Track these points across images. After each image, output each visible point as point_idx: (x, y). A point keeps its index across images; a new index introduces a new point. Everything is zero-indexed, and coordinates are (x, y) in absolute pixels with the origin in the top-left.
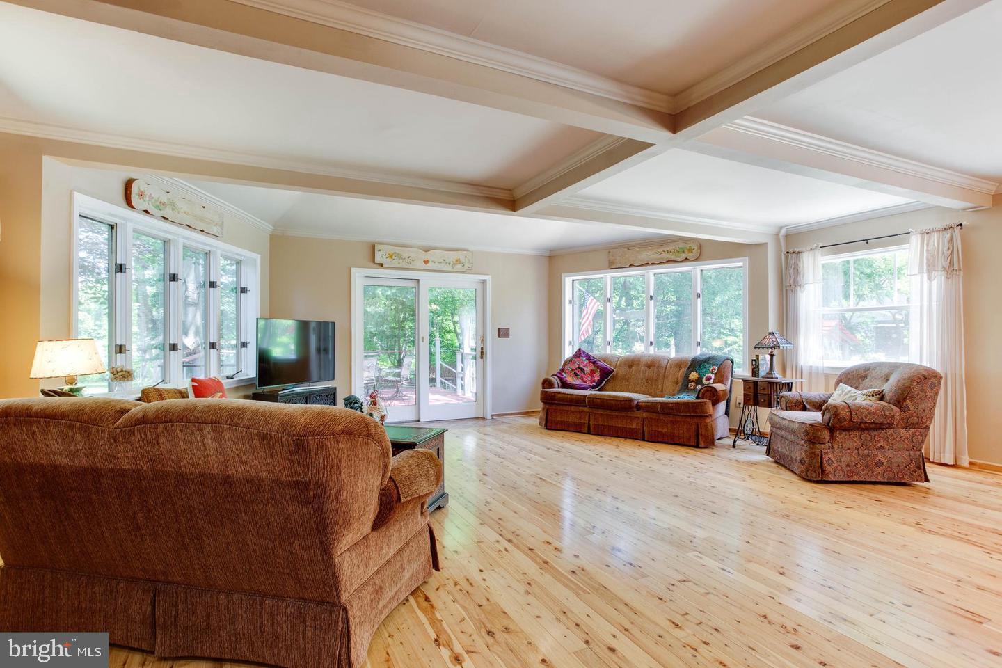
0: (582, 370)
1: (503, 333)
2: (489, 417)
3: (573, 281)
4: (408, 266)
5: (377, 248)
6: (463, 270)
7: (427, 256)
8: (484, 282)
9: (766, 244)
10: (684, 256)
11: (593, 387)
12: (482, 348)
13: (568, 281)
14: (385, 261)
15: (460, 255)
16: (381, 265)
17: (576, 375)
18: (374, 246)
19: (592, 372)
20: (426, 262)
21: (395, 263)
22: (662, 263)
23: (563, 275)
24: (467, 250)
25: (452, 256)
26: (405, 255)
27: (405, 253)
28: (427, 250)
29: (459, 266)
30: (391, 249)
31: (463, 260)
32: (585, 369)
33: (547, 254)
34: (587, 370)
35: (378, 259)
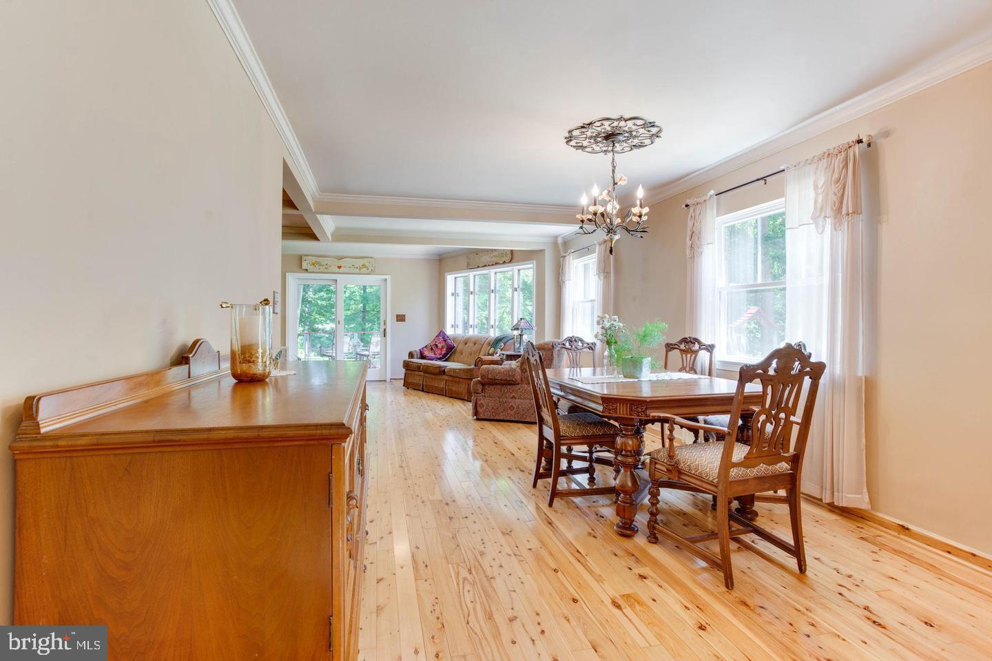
0: (436, 345)
1: (401, 318)
2: (388, 380)
3: (455, 278)
4: (326, 271)
5: (304, 258)
6: (368, 272)
7: (341, 263)
8: (386, 280)
9: (544, 250)
10: (503, 259)
11: (440, 359)
12: (385, 330)
13: (450, 279)
14: (310, 268)
15: (365, 261)
16: (307, 270)
17: (432, 349)
18: (301, 258)
19: (443, 347)
20: (339, 267)
21: (317, 268)
22: (493, 265)
23: (446, 274)
24: (371, 258)
25: (359, 263)
26: (323, 263)
27: (323, 261)
28: (340, 258)
29: (365, 269)
30: (314, 259)
31: (367, 264)
32: (439, 345)
33: (437, 258)
34: (440, 346)
35: (304, 266)
